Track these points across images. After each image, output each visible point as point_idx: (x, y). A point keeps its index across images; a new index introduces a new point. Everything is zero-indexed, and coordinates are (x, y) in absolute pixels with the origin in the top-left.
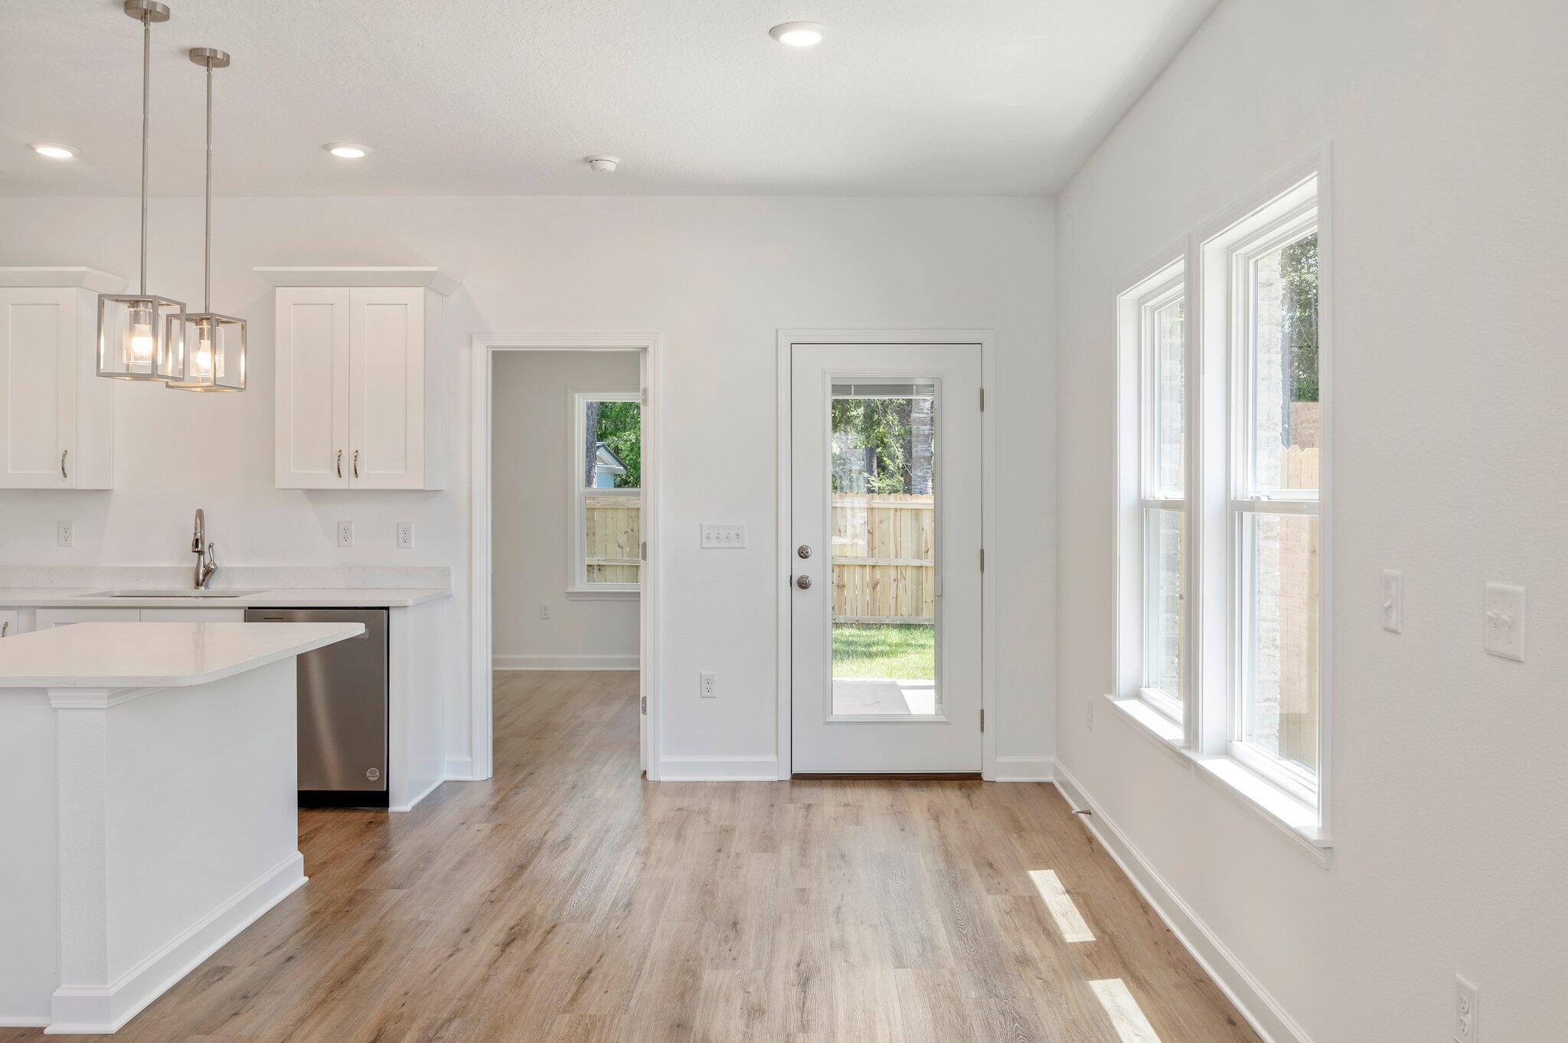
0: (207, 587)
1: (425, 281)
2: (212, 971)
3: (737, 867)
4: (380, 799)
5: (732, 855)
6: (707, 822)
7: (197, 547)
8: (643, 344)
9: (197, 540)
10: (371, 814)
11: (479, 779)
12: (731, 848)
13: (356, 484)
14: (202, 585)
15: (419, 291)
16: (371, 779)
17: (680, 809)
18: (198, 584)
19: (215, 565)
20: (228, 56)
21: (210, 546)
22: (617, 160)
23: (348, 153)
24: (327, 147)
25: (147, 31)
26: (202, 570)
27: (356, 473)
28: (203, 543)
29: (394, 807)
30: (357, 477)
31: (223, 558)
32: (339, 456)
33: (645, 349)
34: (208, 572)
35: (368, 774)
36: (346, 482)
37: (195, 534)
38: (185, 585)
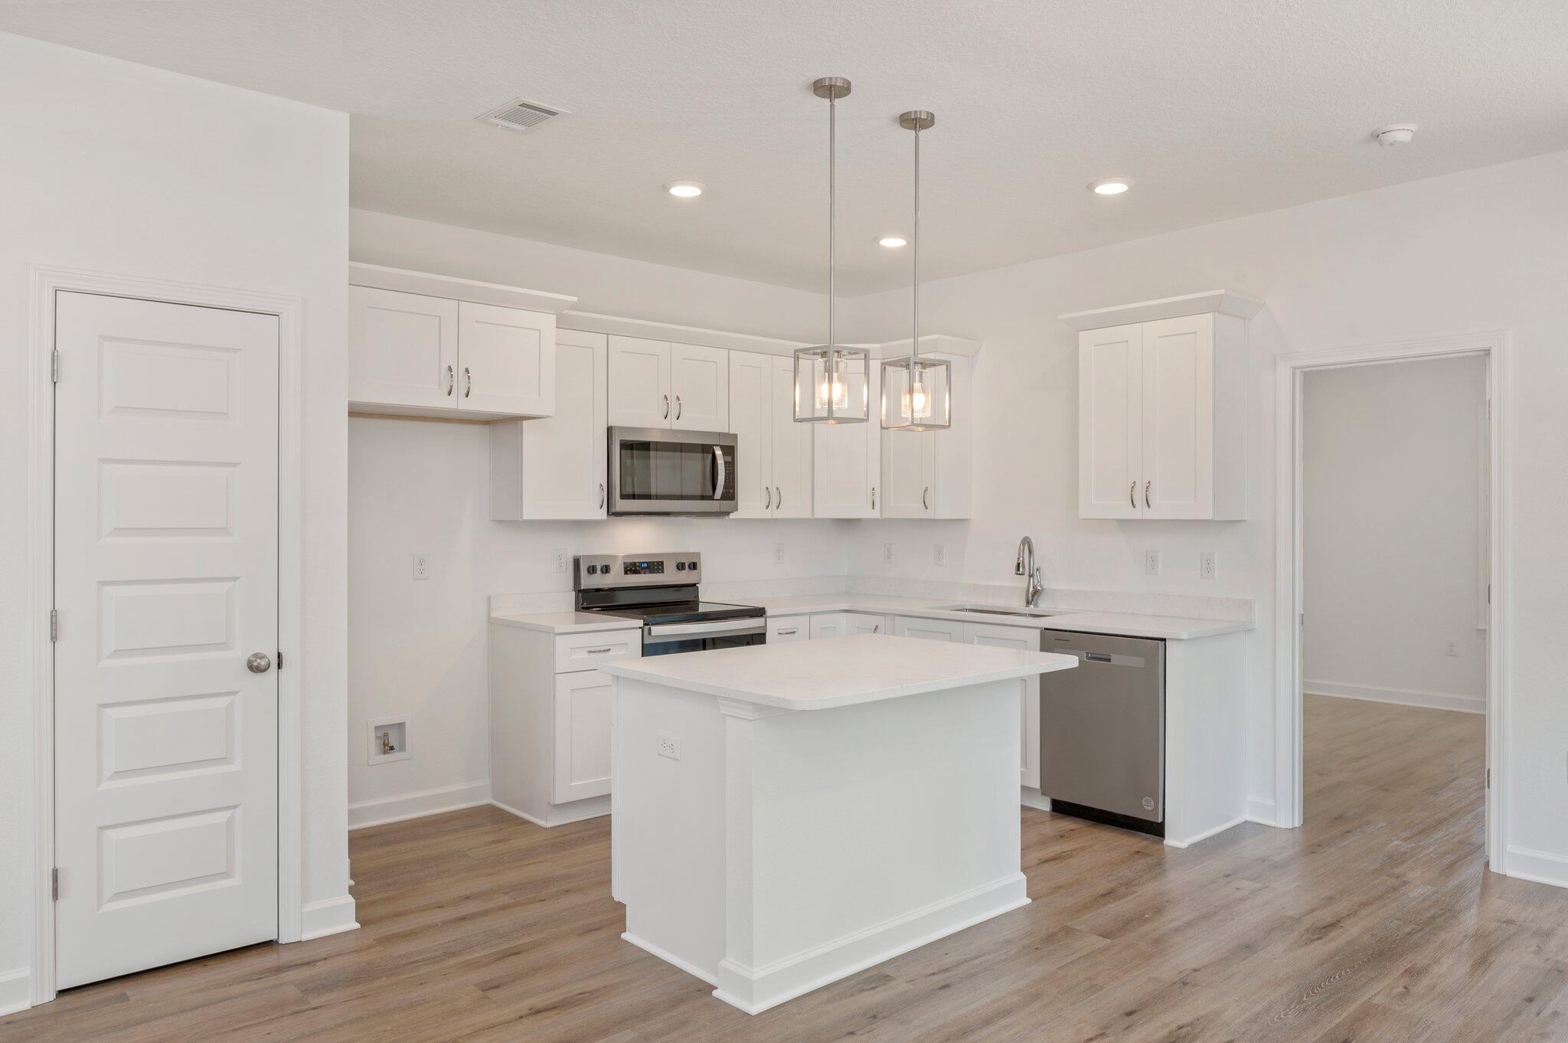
0: (1036, 605)
1: (1213, 306)
2: (875, 977)
3: (1542, 1035)
4: (1157, 830)
5: (1548, 1011)
6: (1540, 949)
7: (1019, 570)
8: (1486, 346)
9: (1019, 564)
10: (1144, 843)
11: (1283, 827)
12: (1551, 1000)
13: (1149, 514)
14: (1031, 604)
15: (1208, 317)
16: (1147, 808)
17: (1510, 922)
18: (1028, 603)
19: (1041, 586)
20: (933, 115)
21: (1037, 569)
22: (1413, 127)
23: (1112, 189)
24: (1091, 187)
25: (832, 106)
26: (1031, 589)
27: (1148, 503)
28: (1024, 567)
29: (1169, 841)
30: (1149, 507)
31: (1050, 582)
32: (1132, 487)
33: (1487, 352)
34: (1036, 592)
35: (1143, 803)
36: (1141, 513)
37: (1019, 559)
38: (1018, 603)
